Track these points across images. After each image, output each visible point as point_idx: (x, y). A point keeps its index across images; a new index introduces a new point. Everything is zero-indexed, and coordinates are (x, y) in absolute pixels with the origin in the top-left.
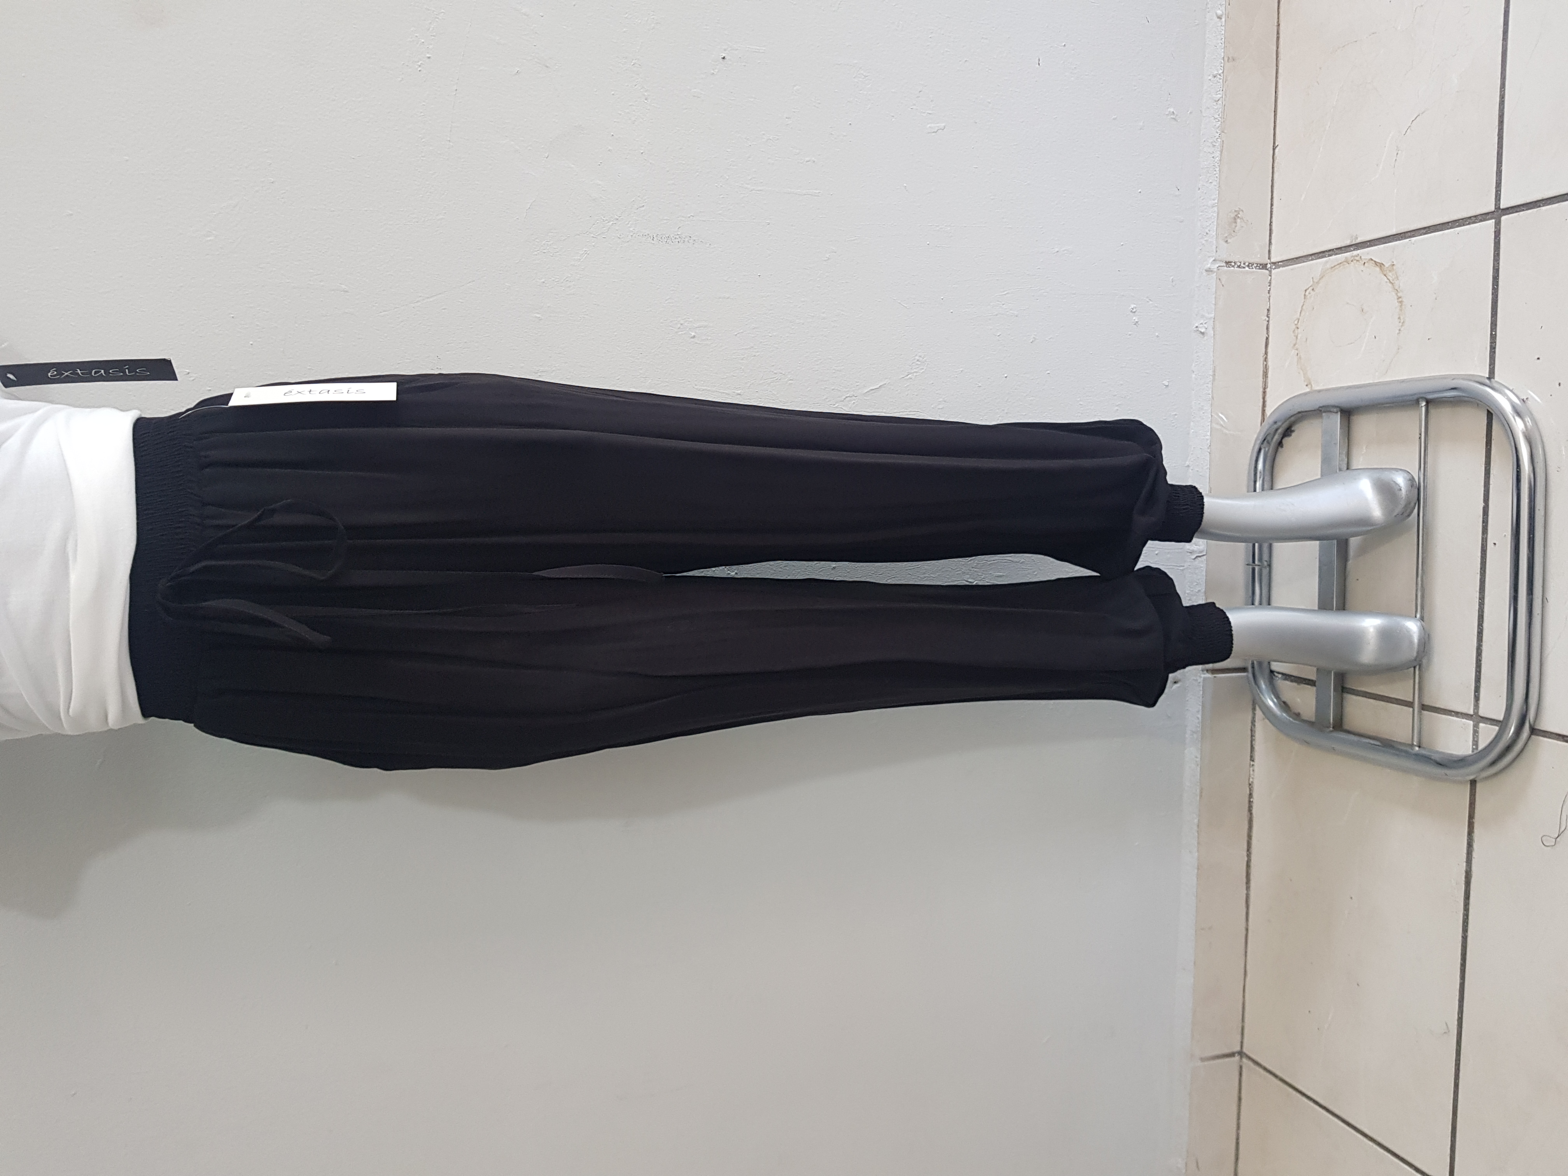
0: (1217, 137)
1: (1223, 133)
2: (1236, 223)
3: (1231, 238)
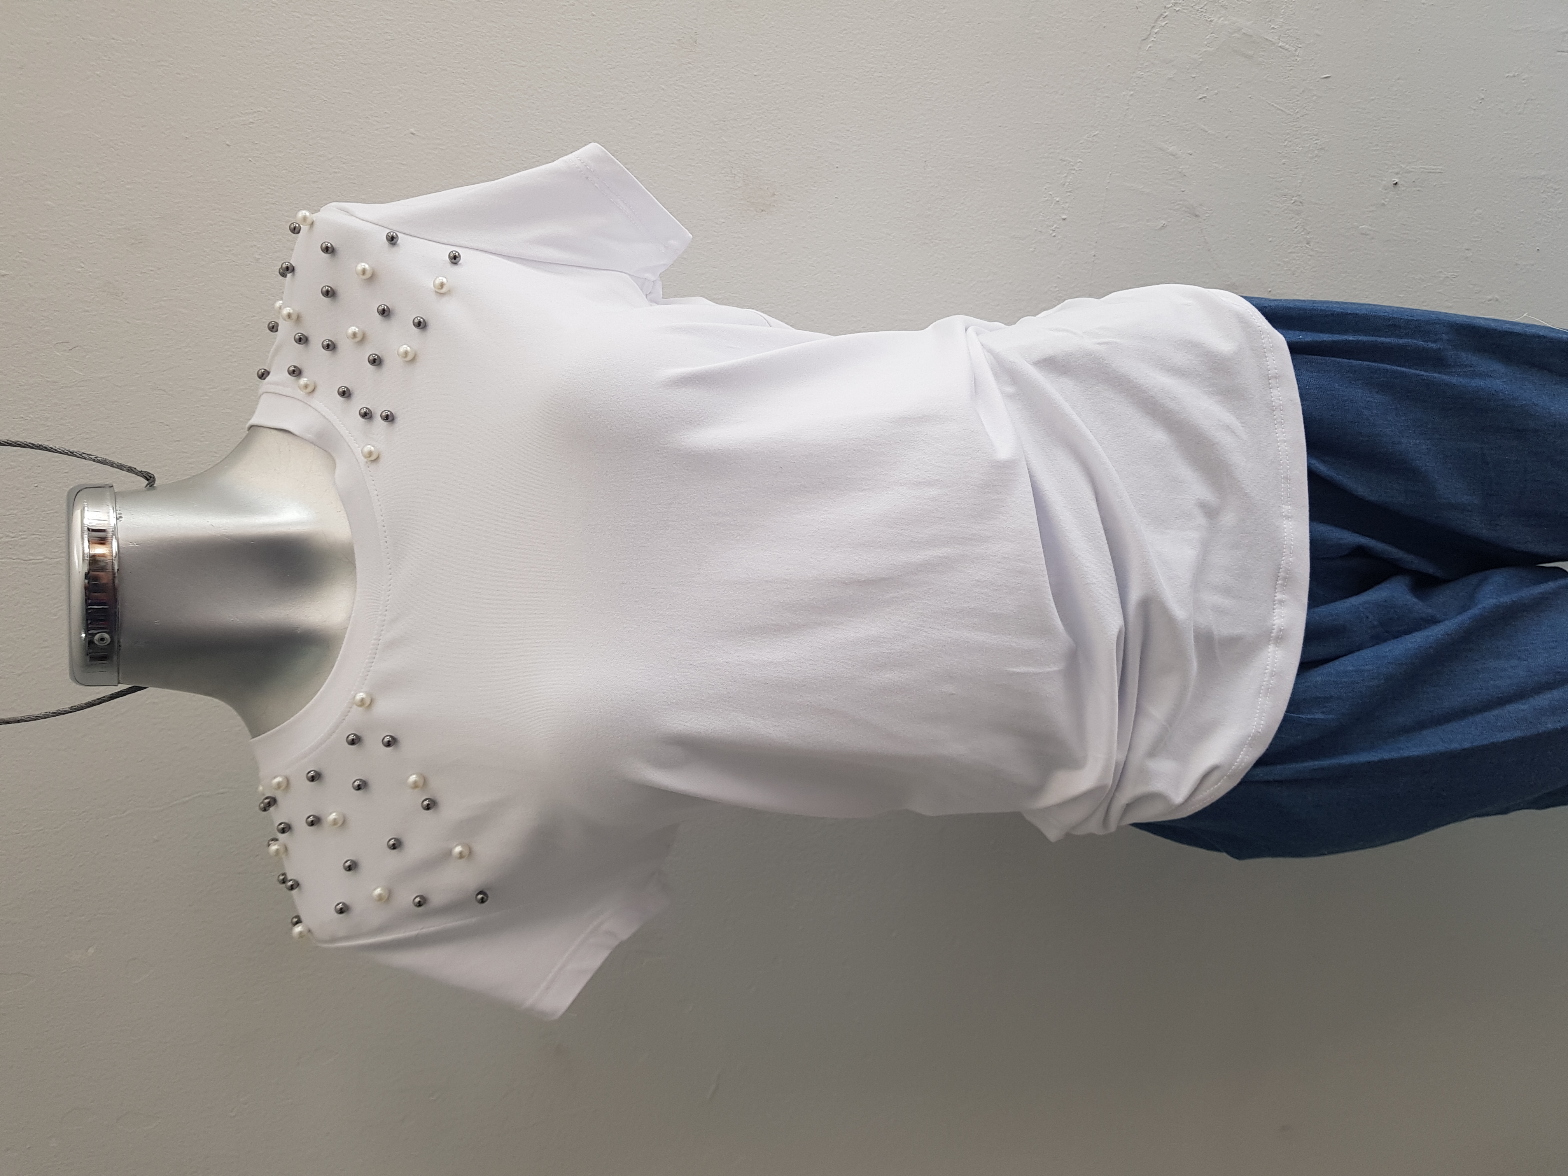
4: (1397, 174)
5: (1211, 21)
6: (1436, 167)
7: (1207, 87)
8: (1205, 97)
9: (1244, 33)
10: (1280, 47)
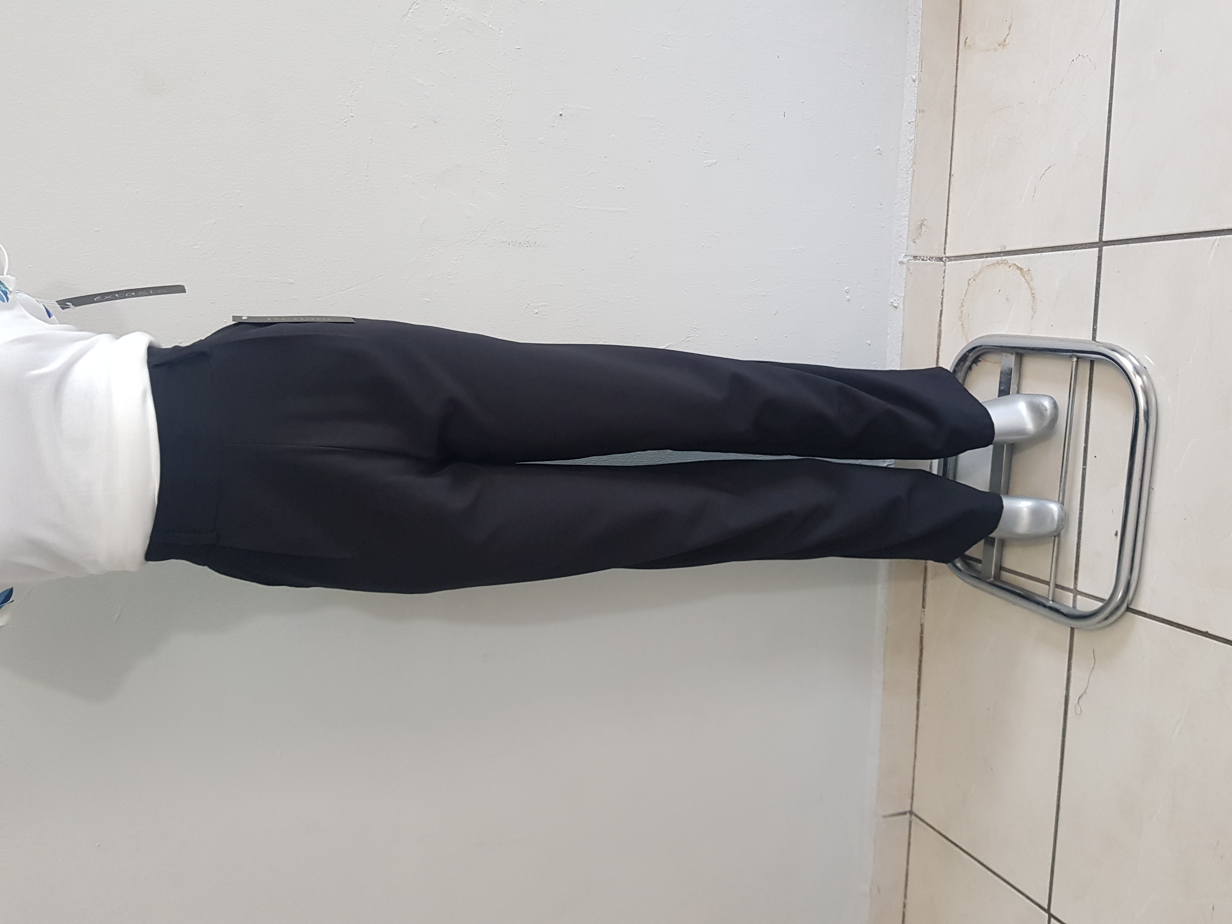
0: (910, 167)
1: (914, 165)
2: (921, 228)
3: (917, 240)
4: (562, 109)
5: (447, 9)
6: (585, 107)
7: (443, 47)
8: (442, 53)
9: (467, 18)
10: (490, 28)
